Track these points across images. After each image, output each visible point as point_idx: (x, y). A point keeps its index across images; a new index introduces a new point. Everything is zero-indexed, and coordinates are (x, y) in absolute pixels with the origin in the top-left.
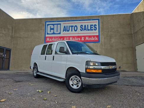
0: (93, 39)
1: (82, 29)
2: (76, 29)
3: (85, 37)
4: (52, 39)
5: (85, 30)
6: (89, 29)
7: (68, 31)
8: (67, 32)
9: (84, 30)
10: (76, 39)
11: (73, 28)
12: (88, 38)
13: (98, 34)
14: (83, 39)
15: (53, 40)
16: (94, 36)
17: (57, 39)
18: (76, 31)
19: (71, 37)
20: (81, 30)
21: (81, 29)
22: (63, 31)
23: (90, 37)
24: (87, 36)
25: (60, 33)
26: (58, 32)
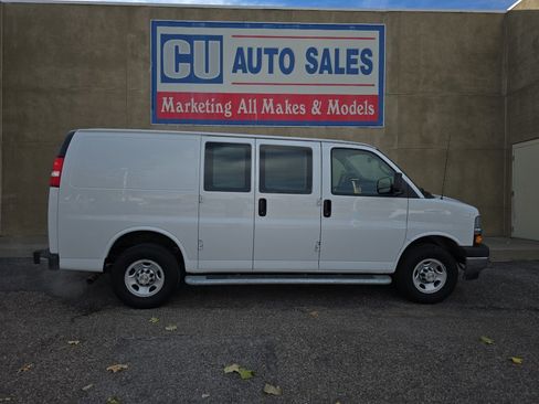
0: (354, 110)
1: (312, 66)
2: (287, 64)
3: (324, 99)
4: (187, 105)
5: (326, 72)
6: (340, 66)
7: (256, 71)
8: (249, 77)
9: (321, 72)
10: (288, 108)
11: (276, 58)
12: (337, 104)
13: (375, 91)
14: (315, 106)
15: (190, 108)
16: (360, 99)
17: (207, 104)
18: (287, 71)
19: (268, 96)
20: (310, 71)
21: (307, 66)
22: (235, 71)
23: (344, 99)
24: (333, 97)
25: (219, 80)
26: (213, 74)
